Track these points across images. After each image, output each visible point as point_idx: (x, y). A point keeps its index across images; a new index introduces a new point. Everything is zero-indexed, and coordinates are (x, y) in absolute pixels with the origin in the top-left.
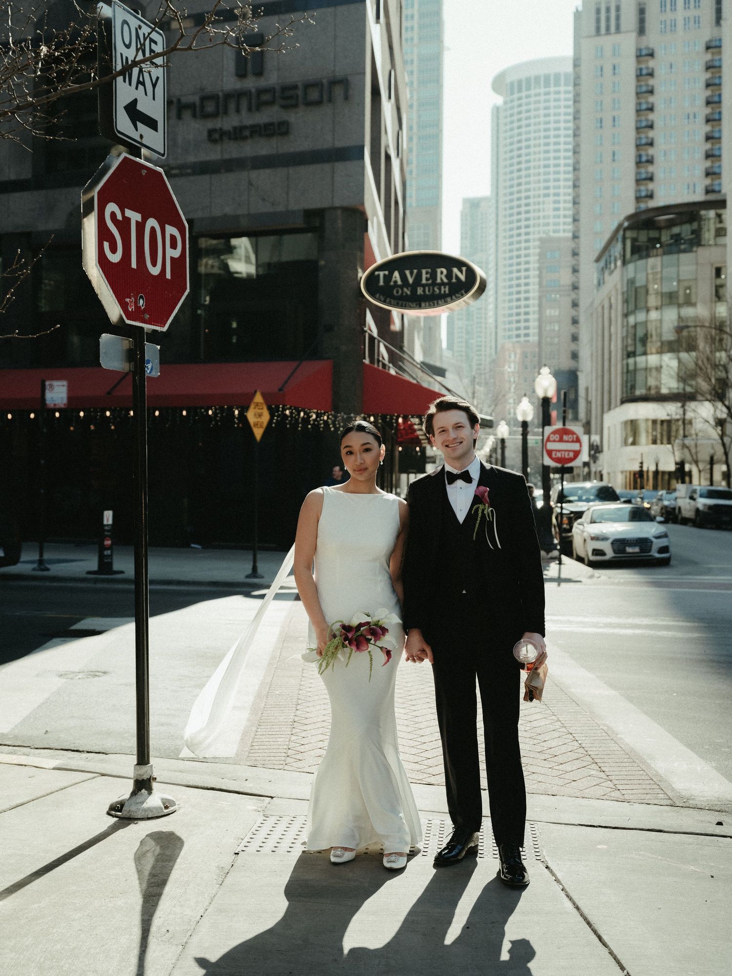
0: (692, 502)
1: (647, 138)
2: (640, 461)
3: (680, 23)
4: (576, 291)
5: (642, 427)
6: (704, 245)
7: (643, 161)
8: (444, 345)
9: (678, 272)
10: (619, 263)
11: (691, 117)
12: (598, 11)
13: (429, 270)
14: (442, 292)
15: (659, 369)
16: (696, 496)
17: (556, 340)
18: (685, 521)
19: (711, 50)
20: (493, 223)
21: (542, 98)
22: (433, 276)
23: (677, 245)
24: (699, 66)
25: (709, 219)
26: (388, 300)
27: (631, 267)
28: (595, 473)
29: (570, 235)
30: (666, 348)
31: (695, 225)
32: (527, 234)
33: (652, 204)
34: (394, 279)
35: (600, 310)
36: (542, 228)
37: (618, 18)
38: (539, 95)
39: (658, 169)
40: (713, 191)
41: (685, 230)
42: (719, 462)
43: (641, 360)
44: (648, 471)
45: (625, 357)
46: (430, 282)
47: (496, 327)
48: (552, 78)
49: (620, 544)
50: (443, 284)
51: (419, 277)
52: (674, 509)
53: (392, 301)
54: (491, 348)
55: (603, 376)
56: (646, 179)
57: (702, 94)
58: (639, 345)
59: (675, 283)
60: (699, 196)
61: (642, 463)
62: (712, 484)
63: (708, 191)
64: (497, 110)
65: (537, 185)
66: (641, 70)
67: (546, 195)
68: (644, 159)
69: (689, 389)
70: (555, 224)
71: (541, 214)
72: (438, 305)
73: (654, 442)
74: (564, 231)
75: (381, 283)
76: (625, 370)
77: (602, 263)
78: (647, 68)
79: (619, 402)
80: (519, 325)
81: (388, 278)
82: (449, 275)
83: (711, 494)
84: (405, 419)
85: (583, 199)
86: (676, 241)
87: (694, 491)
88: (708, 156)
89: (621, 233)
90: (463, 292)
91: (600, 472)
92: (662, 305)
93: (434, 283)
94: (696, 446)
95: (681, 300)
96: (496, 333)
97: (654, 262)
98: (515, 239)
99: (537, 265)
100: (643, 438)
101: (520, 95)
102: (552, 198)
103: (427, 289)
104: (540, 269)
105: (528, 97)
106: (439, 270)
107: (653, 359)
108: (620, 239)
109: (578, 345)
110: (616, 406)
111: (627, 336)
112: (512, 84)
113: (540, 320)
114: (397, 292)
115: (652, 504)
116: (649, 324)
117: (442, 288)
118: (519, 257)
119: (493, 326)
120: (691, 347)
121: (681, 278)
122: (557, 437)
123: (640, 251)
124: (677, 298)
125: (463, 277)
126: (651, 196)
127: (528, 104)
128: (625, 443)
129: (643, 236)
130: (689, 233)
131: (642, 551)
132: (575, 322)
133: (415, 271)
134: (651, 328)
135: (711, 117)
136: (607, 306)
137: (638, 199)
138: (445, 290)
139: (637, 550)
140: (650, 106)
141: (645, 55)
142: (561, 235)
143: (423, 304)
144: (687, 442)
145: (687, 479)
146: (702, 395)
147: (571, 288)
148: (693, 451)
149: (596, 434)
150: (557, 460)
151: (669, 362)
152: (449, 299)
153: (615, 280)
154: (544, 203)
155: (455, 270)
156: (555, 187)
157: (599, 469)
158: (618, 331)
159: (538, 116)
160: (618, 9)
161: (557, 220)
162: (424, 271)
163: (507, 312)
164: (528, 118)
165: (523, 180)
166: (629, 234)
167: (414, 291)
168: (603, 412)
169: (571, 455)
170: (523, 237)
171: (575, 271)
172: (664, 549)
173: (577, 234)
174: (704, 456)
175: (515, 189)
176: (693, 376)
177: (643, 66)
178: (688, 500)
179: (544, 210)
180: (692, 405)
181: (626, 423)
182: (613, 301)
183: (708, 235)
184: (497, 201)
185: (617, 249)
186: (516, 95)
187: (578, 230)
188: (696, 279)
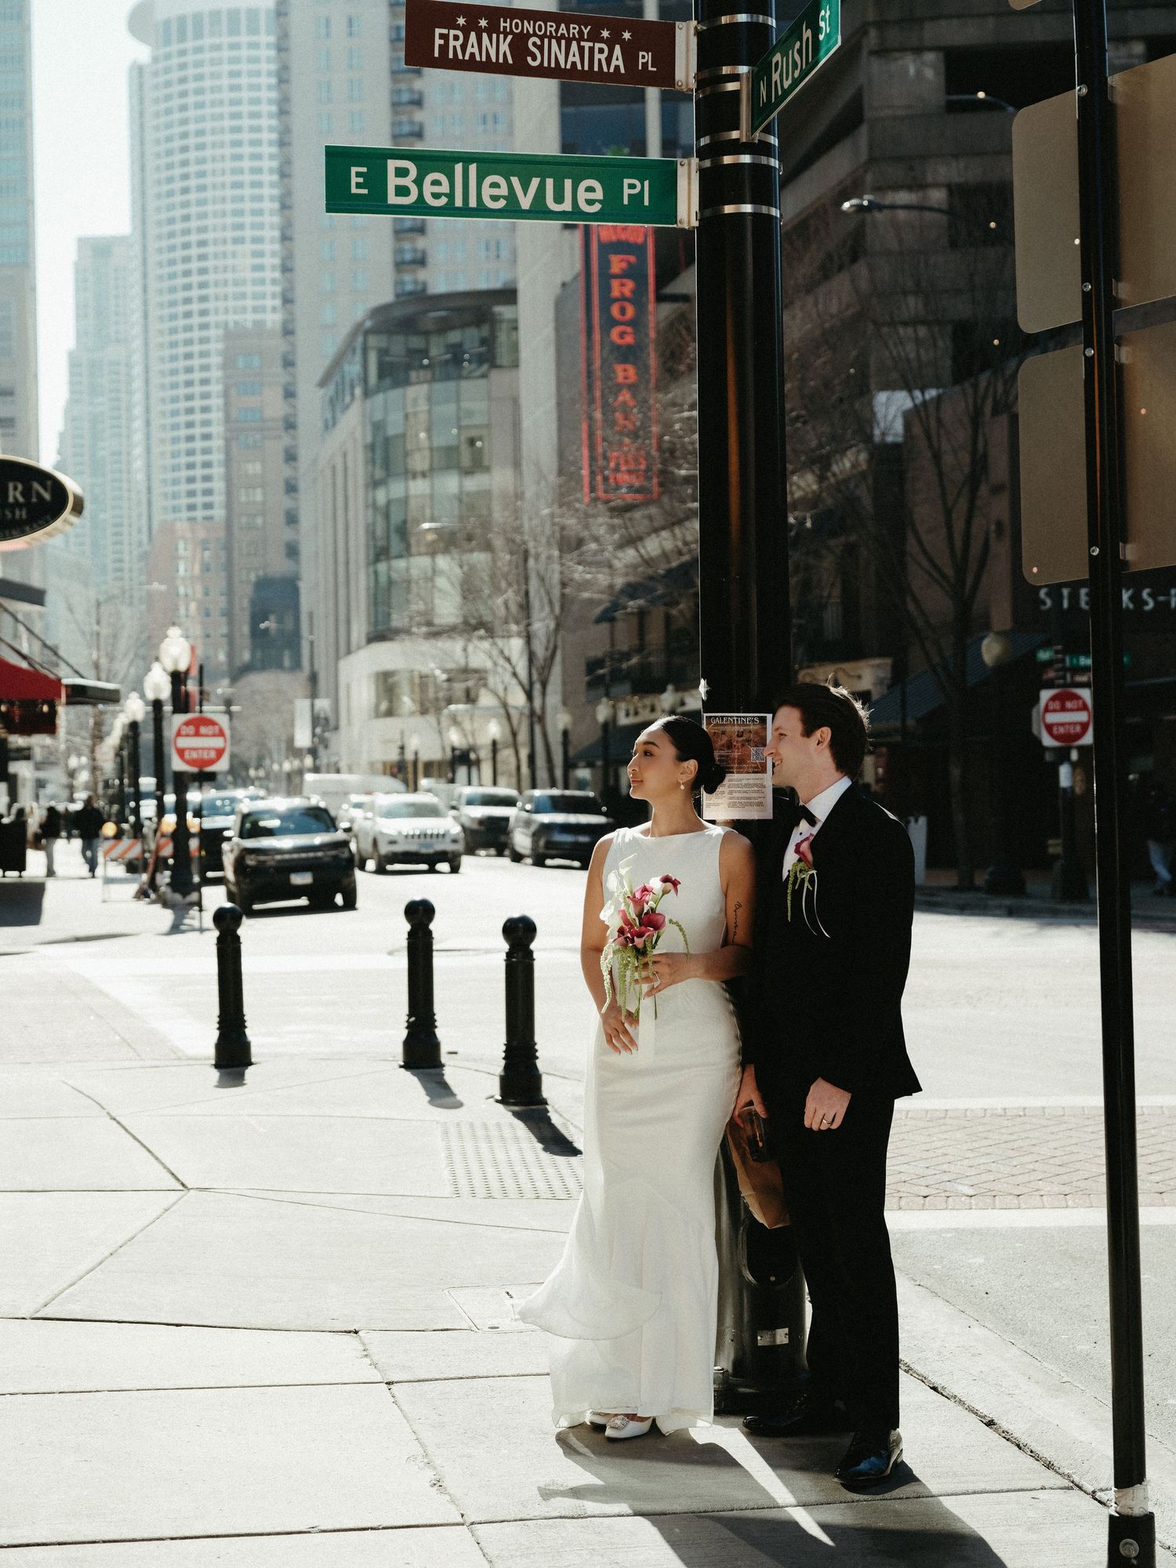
2: (399, 743)
4: (292, 432)
5: (404, 684)
6: (500, 367)
9: (459, 411)
10: (358, 391)
11: (490, 119)
14: (17, 517)
15: (430, 580)
17: (259, 521)
20: (137, 290)
21: (226, 54)
23: (454, 364)
27: (379, 398)
29: (278, 326)
30: (442, 546)
31: (485, 331)
35: (328, 473)
36: (231, 304)
38: (217, 48)
41: (468, 337)
43: (399, 565)
44: (415, 763)
45: (371, 559)
47: (149, 490)
48: (243, 17)
50: (17, 504)
54: (140, 531)
55: (337, 592)
56: (412, 230)
58: (395, 539)
59: (455, 431)
61: (402, 748)
64: (138, 72)
65: (219, 221)
67: (238, 241)
71: (230, 276)
72: (12, 536)
73: (424, 711)
74: (273, 319)
76: (373, 585)
77: (330, 390)
79: (363, 638)
80: (192, 486)
82: (26, 493)
85: (300, 263)
86: (455, 355)
89: (360, 339)
90: (48, 517)
91: (336, 763)
92: (432, 469)
93: (5, 504)
94: (472, 720)
95: (466, 460)
96: (149, 503)
97: (417, 393)
98: (181, 323)
100: (406, 703)
101: (182, 46)
102: (249, 247)
105: (199, 50)
106: (11, 485)
107: (419, 564)
108: (359, 352)
109: (298, 531)
110: (359, 648)
111: (375, 524)
112: (167, 23)
113: (228, 479)
116: (410, 502)
117: (17, 510)
118: (188, 356)
119: (143, 487)
120: (483, 544)
121: (464, 421)
122: (191, 729)
123: (393, 373)
124: (461, 455)
125: (46, 496)
127: (198, 64)
128: (375, 713)
129: (398, 346)
130: (477, 344)
132: (291, 488)
134: (416, 509)
136: (339, 467)
137: (400, 266)
138: (22, 514)
140: (416, 97)
147: (281, 424)
149: (327, 697)
150: (194, 763)
151: (448, 569)
152: (27, 528)
153: (353, 421)
154: (234, 254)
155: (36, 486)
156: (254, 226)
157: (334, 759)
158: (360, 518)
159: (219, 89)
161: (259, 289)
163: (169, 462)
164: (199, 91)
165: (193, 210)
166: (373, 341)
168: (337, 658)
169: (213, 755)
170: (196, 320)
171: (289, 394)
173: (290, 328)
175: (179, 226)
179: (234, 269)
181: (376, 676)
182: (350, 461)
183: (502, 349)
184: (144, 248)
185: (353, 369)
186: (175, 47)
187: (293, 321)
188: (488, 426)
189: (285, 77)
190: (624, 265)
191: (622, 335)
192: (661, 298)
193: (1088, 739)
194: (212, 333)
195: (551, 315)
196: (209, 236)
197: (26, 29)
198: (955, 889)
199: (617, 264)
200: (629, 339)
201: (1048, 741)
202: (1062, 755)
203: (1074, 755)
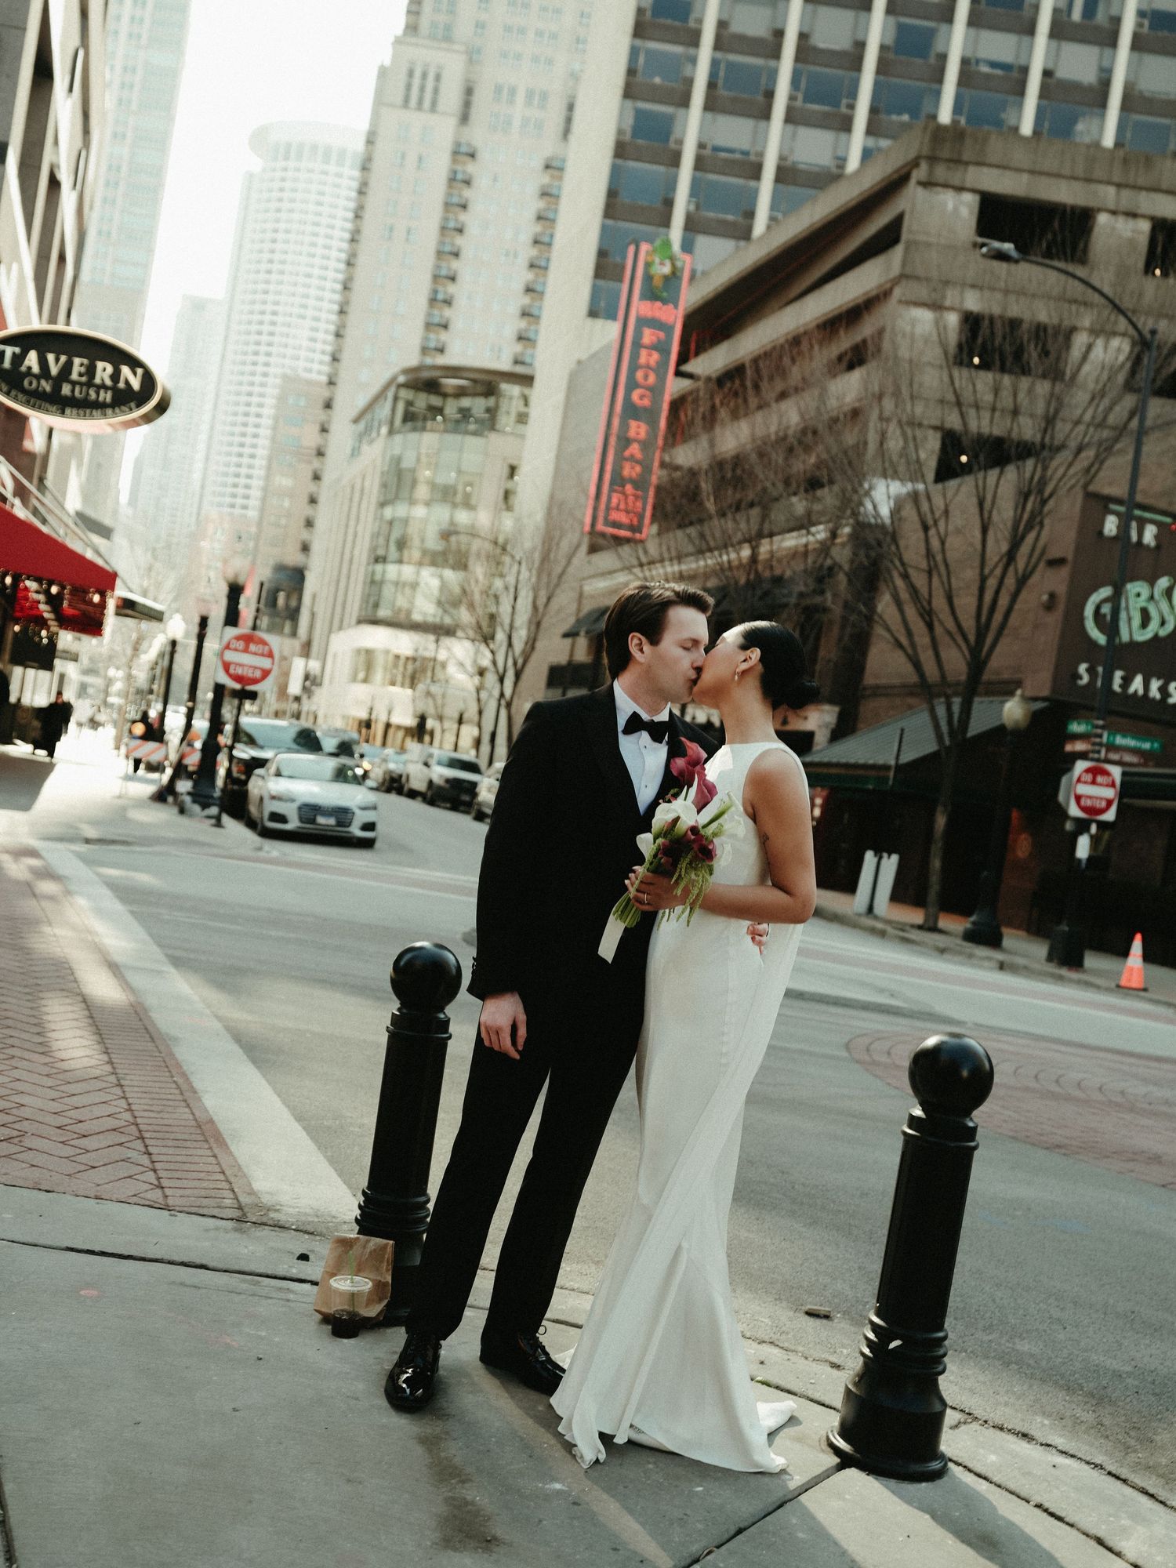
0: (425, 769)
1: (449, 269)
2: (369, 705)
3: (517, 123)
4: (321, 458)
5: (380, 661)
6: (499, 431)
7: (439, 301)
8: (124, 498)
9: (460, 459)
10: (384, 430)
11: (511, 255)
12: (411, 74)
13: (85, 361)
14: (101, 399)
15: (414, 586)
16: (433, 762)
17: (283, 521)
18: (413, 794)
19: (550, 171)
21: (316, 177)
22: (91, 371)
23: (465, 424)
24: (532, 189)
25: (511, 398)
26: (13, 393)
27: (399, 439)
28: (308, 713)
29: (324, 379)
30: (427, 560)
31: (491, 401)
32: (267, 364)
33: (441, 360)
34: (27, 363)
35: (348, 490)
36: (287, 362)
37: (436, 91)
38: (312, 171)
39: (457, 315)
40: (523, 363)
41: (478, 405)
42: (469, 722)
43: (391, 571)
44: (377, 721)
45: (372, 560)
46: (84, 379)
47: (203, 487)
48: (335, 152)
49: (310, 811)
50: (103, 386)
51: (67, 369)
52: (401, 776)
53: (20, 396)
54: (191, 515)
55: (338, 581)
56: (439, 325)
57: (530, 229)
58: (393, 548)
59: (453, 474)
60: (504, 364)
61: (371, 709)
62: (456, 749)
63: (516, 362)
64: (250, 178)
66: (455, 172)
67: (301, 317)
68: (440, 296)
69: (448, 621)
70: (307, 360)
71: (290, 341)
72: (92, 417)
73: (393, 684)
74: (319, 371)
75: (7, 364)
76: (369, 580)
77: (362, 426)
78: (464, 172)
79: (354, 620)
80: (235, 490)
81: (18, 360)
82: (116, 376)
83: (455, 763)
84: (16, 580)
85: (349, 332)
86: (464, 416)
87: (431, 756)
88: (525, 314)
89: (393, 389)
90: (133, 405)
92: (432, 500)
93: (90, 384)
94: (444, 696)
95: (459, 498)
96: (201, 496)
97: (429, 440)
98: (248, 368)
99: (272, 411)
100: (379, 675)
101: (286, 164)
102: (308, 323)
103: (77, 389)
104: (276, 419)
105: (297, 169)
106: (100, 365)
107: (408, 571)
108: (390, 400)
109: (311, 533)
110: (349, 626)
111: (379, 534)
112: (277, 145)
113: (265, 490)
114: (31, 384)
115: (372, 764)
116: (411, 522)
117: (102, 392)
118: (249, 394)
119: (197, 484)
120: (461, 565)
121: (464, 468)
122: (241, 645)
123: (414, 420)
124: (455, 494)
125: (136, 384)
126: (441, 350)
127: (296, 180)
128: (354, 679)
129: (422, 401)
130: (482, 411)
131: (340, 824)
132: (313, 500)
133: (63, 358)
134: (413, 530)
135: (537, 263)
136: (358, 487)
137: (424, 350)
138: (107, 397)
139: (332, 821)
140: (460, 226)
141: (463, 153)
142: (314, 376)
143: (68, 411)
144: (434, 689)
145: (427, 738)
146: (463, 630)
147: (314, 452)
148: (439, 702)
149: (317, 659)
150: (238, 679)
151: (430, 580)
152: (109, 411)
153: (376, 452)
154: (296, 326)
155: (125, 370)
156: (315, 308)
157: (314, 708)
158: (366, 528)
160: (438, 78)
161: (311, 355)
162: (77, 361)
164: (292, 200)
166: (405, 394)
167: (57, 388)
168: (330, 631)
169: (258, 674)
171: (324, 430)
172: (369, 826)
173: (333, 380)
174: (452, 712)
176: (456, 604)
177: (459, 168)
178: (420, 766)
179: (295, 337)
180: (447, 641)
181: (358, 651)
182: (367, 484)
183: (506, 421)
184: (231, 309)
185: (384, 410)
186: (281, 164)
187: (336, 374)
188: (481, 475)
189: (364, 190)
190: (654, 339)
191: (642, 397)
192: (678, 373)
193: (1110, 816)
194: (270, 380)
195: (563, 384)
196: (280, 308)
197: (171, 119)
198: (920, 927)
199: (648, 336)
200: (646, 402)
201: (1074, 811)
202: (1082, 826)
203: (1094, 829)
